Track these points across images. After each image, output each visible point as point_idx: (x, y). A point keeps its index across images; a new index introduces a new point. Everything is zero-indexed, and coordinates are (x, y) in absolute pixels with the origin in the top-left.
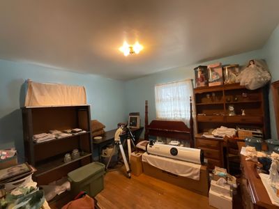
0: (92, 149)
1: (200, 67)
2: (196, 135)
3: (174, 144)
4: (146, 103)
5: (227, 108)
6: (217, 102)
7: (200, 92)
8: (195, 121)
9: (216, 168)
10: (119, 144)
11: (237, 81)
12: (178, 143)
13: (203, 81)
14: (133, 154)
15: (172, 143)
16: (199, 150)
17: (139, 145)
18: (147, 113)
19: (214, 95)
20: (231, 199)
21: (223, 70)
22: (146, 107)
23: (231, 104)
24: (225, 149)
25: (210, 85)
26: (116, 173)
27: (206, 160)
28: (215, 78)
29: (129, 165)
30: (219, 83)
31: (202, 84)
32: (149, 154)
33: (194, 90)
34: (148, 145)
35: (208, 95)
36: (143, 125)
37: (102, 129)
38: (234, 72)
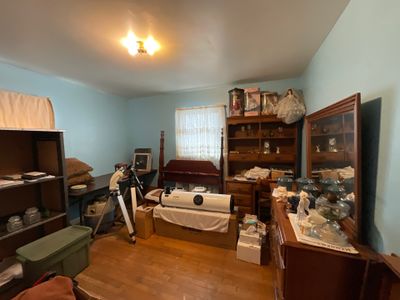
0: (67, 205)
1: (236, 90)
2: (226, 178)
3: (198, 190)
4: (162, 135)
5: (263, 145)
6: (252, 137)
7: (234, 123)
8: (226, 161)
9: (247, 216)
10: (117, 195)
11: (274, 113)
12: (204, 189)
13: (238, 108)
14: (141, 208)
15: (196, 189)
16: (229, 196)
17: (149, 196)
18: (162, 149)
19: (249, 127)
20: (259, 247)
21: (262, 96)
22: (162, 140)
23: (267, 140)
24: (257, 193)
25: (246, 114)
26: (111, 238)
27: (236, 208)
28: (253, 106)
29: (134, 224)
30: (256, 114)
31: (237, 113)
32: (164, 206)
33: (228, 119)
34: (163, 194)
35: (243, 128)
36: (157, 167)
37: (86, 173)
38: (272, 101)
